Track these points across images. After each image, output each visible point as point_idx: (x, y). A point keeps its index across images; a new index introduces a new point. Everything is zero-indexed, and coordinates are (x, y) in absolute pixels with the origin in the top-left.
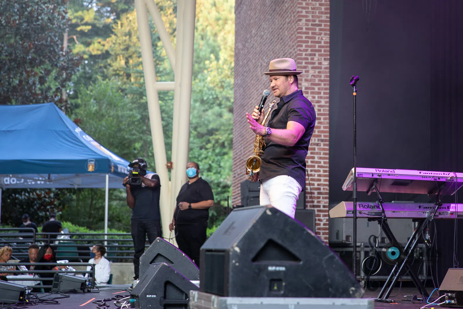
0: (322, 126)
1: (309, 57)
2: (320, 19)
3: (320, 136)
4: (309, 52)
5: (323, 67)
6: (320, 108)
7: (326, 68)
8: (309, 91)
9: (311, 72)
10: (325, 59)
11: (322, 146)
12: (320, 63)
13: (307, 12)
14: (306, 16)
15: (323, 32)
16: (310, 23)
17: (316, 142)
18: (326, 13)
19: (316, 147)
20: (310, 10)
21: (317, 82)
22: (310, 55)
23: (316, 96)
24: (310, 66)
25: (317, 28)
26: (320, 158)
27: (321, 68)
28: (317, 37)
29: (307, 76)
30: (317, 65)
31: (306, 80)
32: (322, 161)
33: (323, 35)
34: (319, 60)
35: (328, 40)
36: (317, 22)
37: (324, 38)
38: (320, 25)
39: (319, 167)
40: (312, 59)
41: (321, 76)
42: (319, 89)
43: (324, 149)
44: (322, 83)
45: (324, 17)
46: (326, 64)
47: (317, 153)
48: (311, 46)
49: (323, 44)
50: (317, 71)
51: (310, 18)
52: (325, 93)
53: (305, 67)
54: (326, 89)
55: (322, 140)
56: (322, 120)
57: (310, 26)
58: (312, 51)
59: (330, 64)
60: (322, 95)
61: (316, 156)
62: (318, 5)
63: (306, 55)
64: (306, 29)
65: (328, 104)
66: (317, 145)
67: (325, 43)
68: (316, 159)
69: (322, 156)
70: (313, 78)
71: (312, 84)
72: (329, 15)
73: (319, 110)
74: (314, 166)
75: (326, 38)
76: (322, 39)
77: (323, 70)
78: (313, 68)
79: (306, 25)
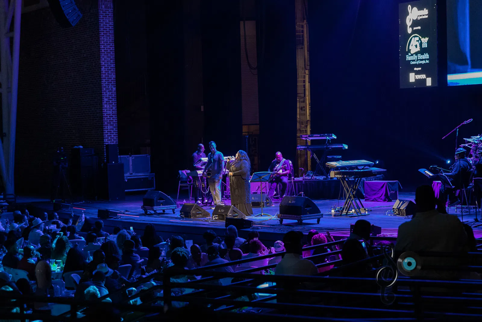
0: (114, 120)
1: (107, 86)
2: (111, 66)
3: (113, 125)
4: (107, 83)
5: (113, 90)
6: (113, 111)
7: (114, 91)
8: (108, 103)
9: (108, 93)
10: (114, 87)
11: (115, 130)
12: (112, 89)
13: (105, 63)
14: (105, 65)
15: (112, 73)
16: (106, 69)
17: (112, 128)
18: (113, 63)
19: (112, 130)
20: (106, 62)
21: (111, 98)
22: (107, 85)
23: (111, 105)
24: (107, 90)
25: (110, 71)
26: (114, 136)
27: (112, 91)
28: (110, 75)
29: (107, 95)
30: (110, 90)
31: (106, 98)
32: (115, 137)
33: (112, 75)
34: (111, 87)
35: (115, 77)
36: (110, 68)
37: (113, 76)
38: (111, 70)
39: (113, 140)
40: (108, 87)
41: (112, 95)
42: (112, 102)
43: (115, 131)
44: (113, 99)
45: (113, 66)
46: (114, 89)
47: (113, 134)
48: (108, 80)
49: (112, 79)
50: (111, 92)
51: (106, 66)
52: (115, 104)
53: (105, 91)
54: (115, 102)
55: (114, 127)
56: (114, 117)
57: (106, 70)
58: (108, 83)
59: (116, 89)
60: (113, 105)
61: (112, 135)
62: (109, 60)
63: (105, 85)
64: (105, 72)
65: (116, 109)
66: (113, 129)
67: (113, 78)
68: (112, 137)
69: (115, 135)
70: (109, 96)
71: (109, 100)
72: (114, 65)
73: (113, 112)
74: (111, 140)
75: (114, 76)
76: (112, 77)
77: (113, 92)
78: (109, 91)
79: (105, 70)
